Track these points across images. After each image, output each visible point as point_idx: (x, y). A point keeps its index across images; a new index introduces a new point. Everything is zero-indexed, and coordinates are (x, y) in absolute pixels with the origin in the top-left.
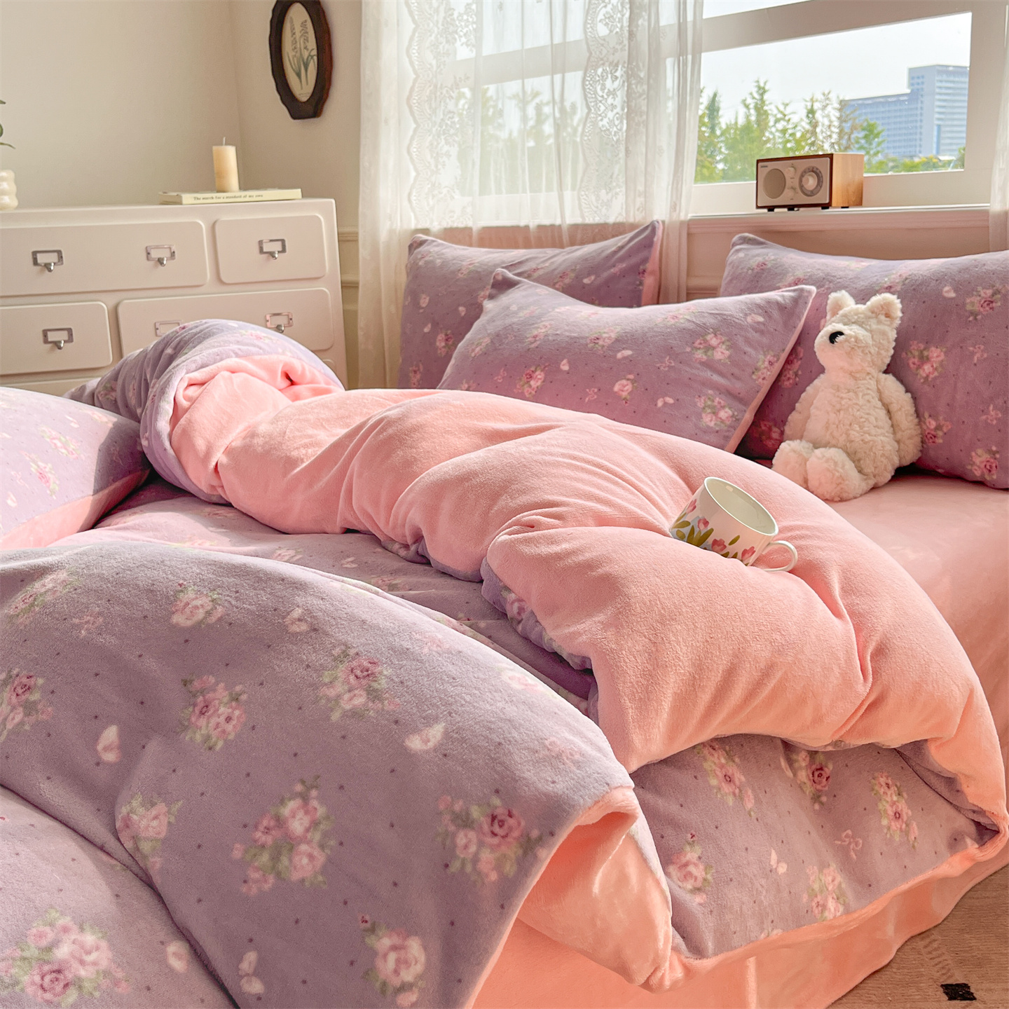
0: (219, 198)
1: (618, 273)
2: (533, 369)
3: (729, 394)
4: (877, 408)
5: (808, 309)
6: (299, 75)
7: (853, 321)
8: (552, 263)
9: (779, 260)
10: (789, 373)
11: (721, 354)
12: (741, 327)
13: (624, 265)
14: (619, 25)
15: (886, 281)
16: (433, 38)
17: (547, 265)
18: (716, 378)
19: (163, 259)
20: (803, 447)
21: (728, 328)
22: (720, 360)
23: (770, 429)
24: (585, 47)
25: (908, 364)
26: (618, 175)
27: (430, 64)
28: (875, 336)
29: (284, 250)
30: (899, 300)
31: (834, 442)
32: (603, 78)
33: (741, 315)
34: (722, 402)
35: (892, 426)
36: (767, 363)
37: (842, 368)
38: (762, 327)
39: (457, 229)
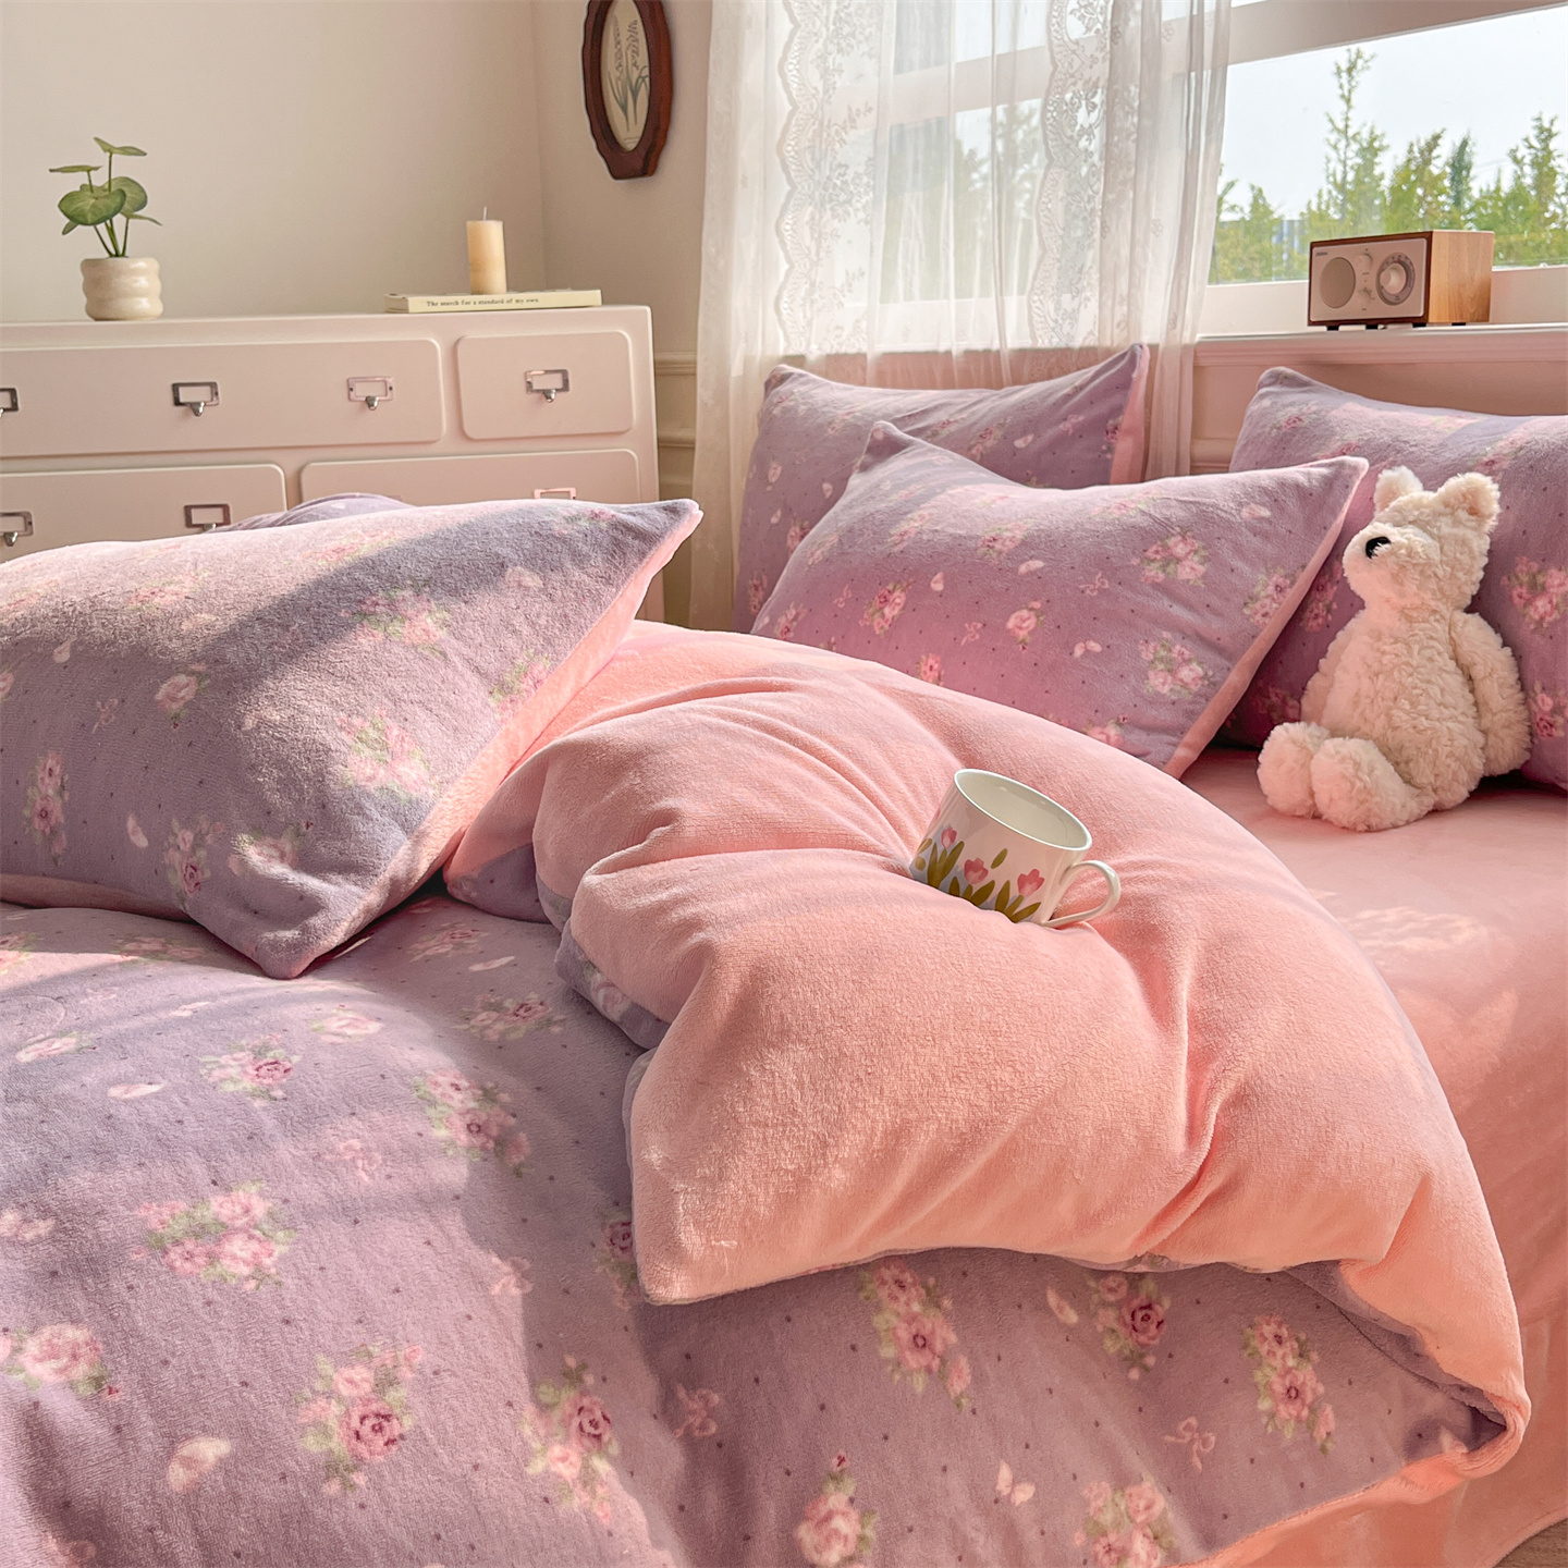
0: (468, 303)
1: (1071, 431)
2: (890, 587)
3: (1201, 639)
4: (1447, 672)
5: (1351, 496)
6: (624, 109)
7: (1411, 519)
8: (973, 413)
9: (1323, 413)
10: (1318, 608)
11: (1190, 570)
12: (1229, 526)
13: (1081, 418)
14: (1101, 19)
15: (1489, 452)
16: (820, 45)
17: (964, 416)
18: (1178, 611)
19: (374, 399)
20: (1311, 736)
21: (1206, 526)
22: (1188, 581)
23: (1284, 702)
24: (1047, 54)
25: (1511, 597)
26: (1091, 267)
27: (815, 88)
28: (1446, 548)
29: (565, 387)
30: (1496, 486)
31: (1366, 728)
32: (1074, 108)
33: (1232, 505)
34: (1186, 652)
35: (1476, 704)
36: (1271, 589)
37: (1388, 601)
38: (1266, 526)
39: (845, 355)
